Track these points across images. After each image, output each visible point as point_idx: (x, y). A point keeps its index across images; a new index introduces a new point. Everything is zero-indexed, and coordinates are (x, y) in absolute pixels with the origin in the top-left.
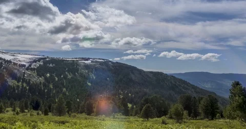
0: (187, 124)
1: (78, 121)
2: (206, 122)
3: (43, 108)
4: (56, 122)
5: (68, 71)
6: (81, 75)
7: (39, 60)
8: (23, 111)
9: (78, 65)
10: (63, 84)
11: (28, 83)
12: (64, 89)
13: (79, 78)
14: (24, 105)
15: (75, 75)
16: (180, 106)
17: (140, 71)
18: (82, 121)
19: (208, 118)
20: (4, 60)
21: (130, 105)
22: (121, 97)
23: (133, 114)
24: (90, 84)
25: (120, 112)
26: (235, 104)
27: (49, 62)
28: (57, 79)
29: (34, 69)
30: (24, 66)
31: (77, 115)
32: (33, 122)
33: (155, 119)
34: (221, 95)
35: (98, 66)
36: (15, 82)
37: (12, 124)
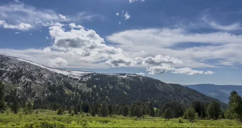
0: (197, 123)
1: (117, 121)
2: (211, 121)
3: (91, 111)
4: (101, 121)
5: (110, 84)
6: (120, 86)
7: (88, 75)
8: (76, 113)
9: (117, 79)
10: (106, 93)
11: (80, 92)
12: (107, 97)
13: (118, 89)
14: (77, 109)
15: (115, 86)
16: (192, 110)
17: (163, 84)
18: (120, 121)
19: (213, 118)
20: (63, 75)
21: (155, 109)
22: (149, 103)
23: (158, 115)
24: (126, 93)
25: (148, 114)
26: (233, 108)
27: (96, 77)
28: (101, 89)
29: (84, 82)
30: (77, 79)
31: (117, 116)
32: (84, 121)
33: (173, 119)
34: (223, 101)
35: (132, 79)
36: (71, 92)
37: (69, 123)
